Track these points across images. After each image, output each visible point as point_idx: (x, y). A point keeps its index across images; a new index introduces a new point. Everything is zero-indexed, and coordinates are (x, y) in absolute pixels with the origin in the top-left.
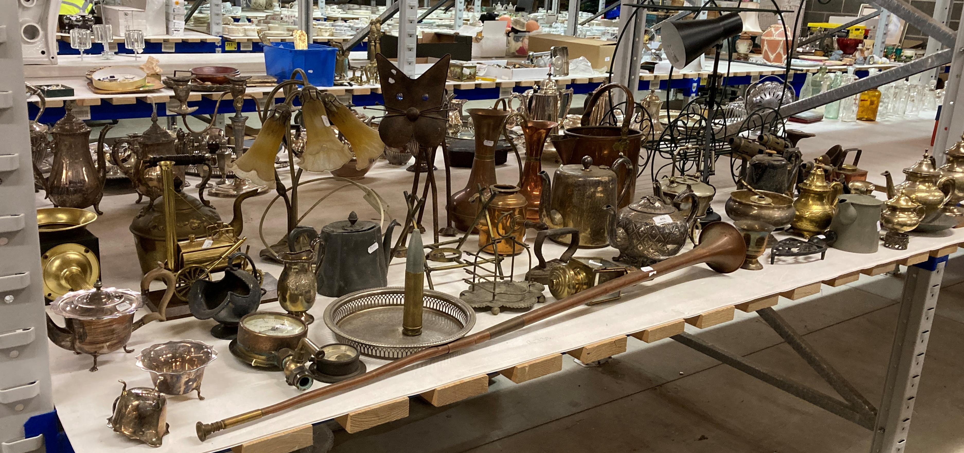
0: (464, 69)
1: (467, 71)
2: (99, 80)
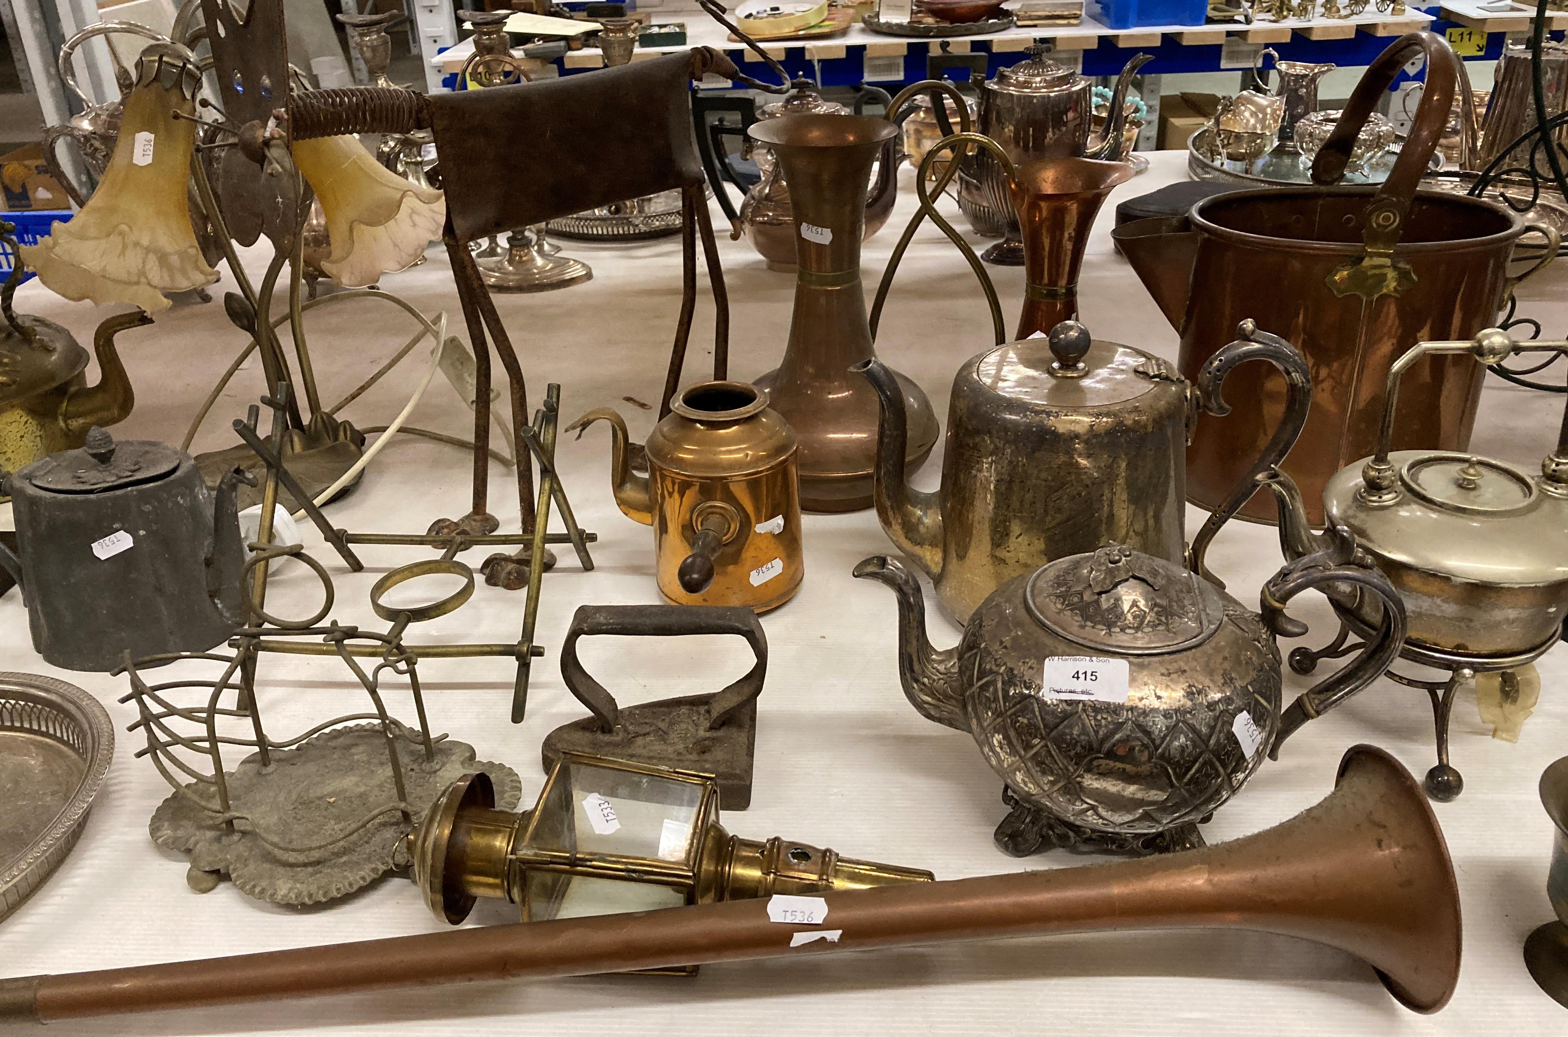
2: (749, 16)
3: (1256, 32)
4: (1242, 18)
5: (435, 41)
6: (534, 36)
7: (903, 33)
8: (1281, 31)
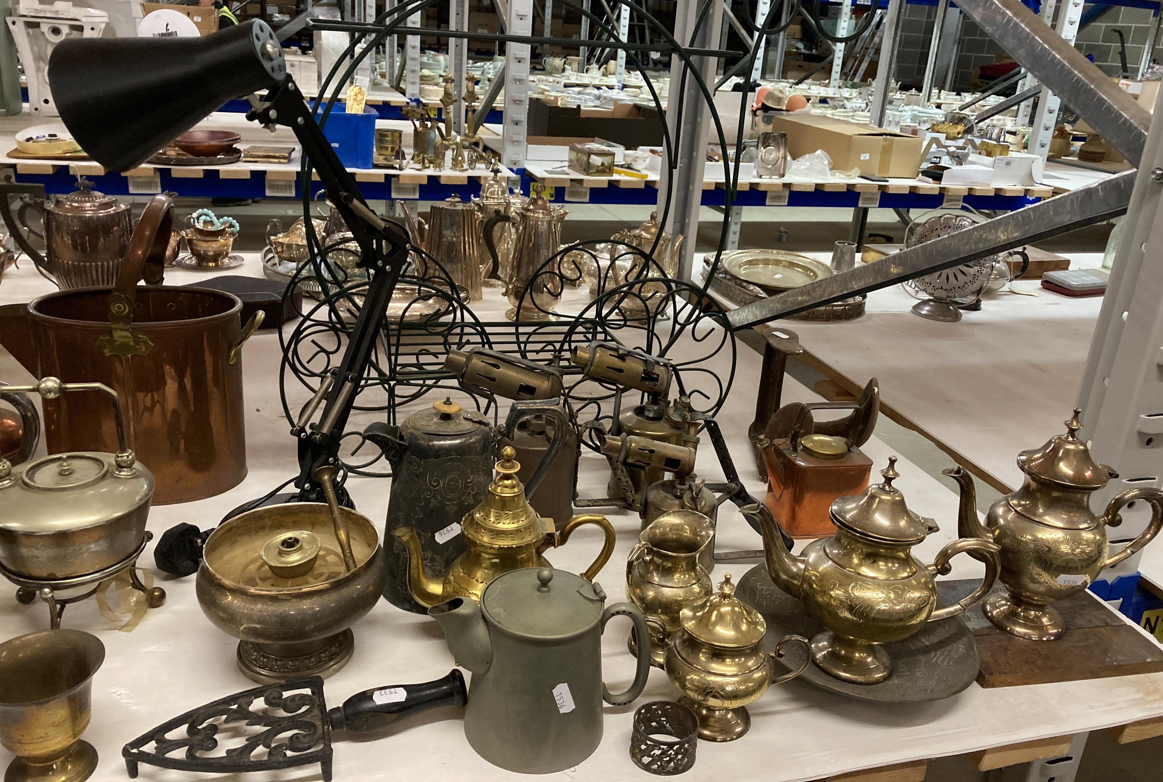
0: (592, 156)
1: (597, 161)
2: (29, 140)
3: (405, 176)
4: (398, 166)
8: (420, 177)
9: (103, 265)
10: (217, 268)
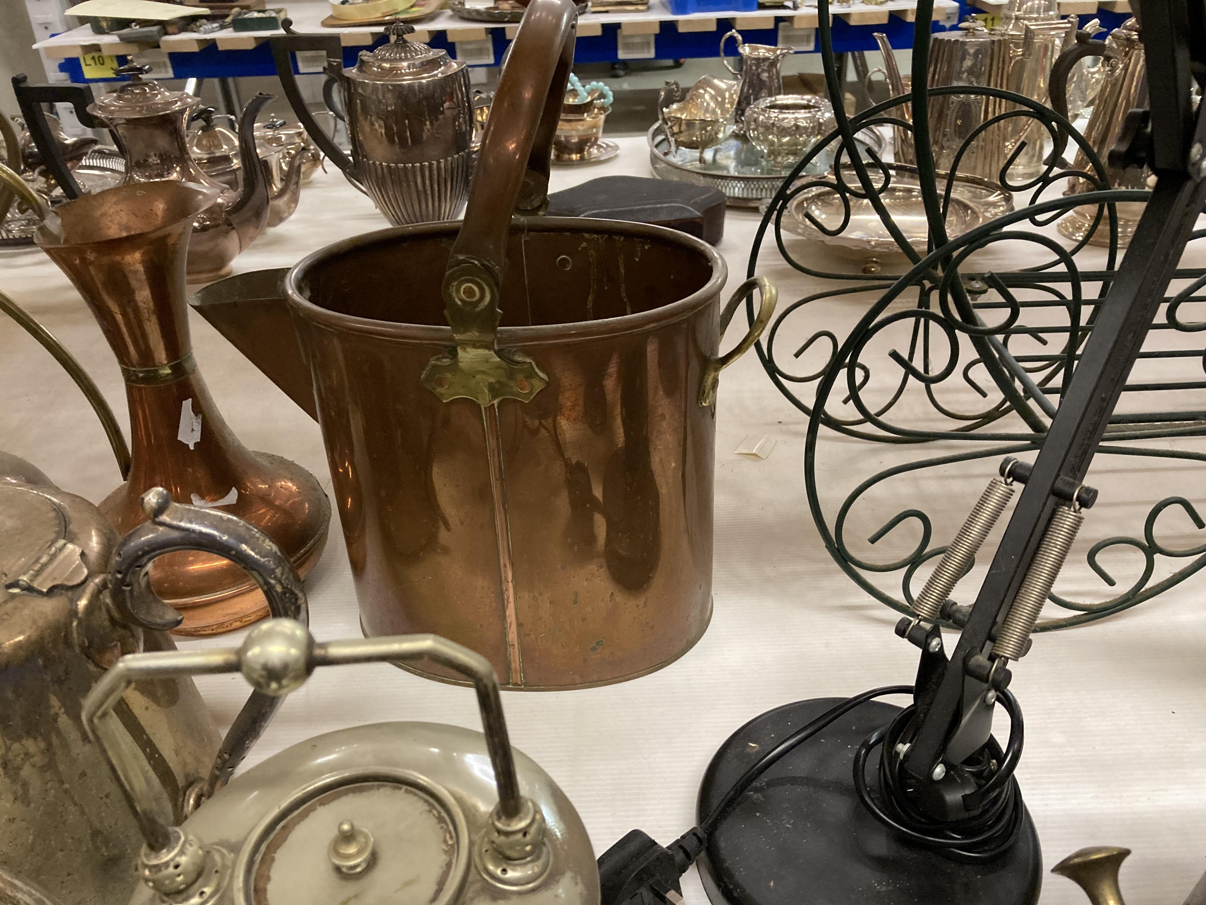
4: (790, 4)
5: (46, 28)
6: (133, 20)
7: (479, 18)
9: (431, 165)
10: (584, 162)
